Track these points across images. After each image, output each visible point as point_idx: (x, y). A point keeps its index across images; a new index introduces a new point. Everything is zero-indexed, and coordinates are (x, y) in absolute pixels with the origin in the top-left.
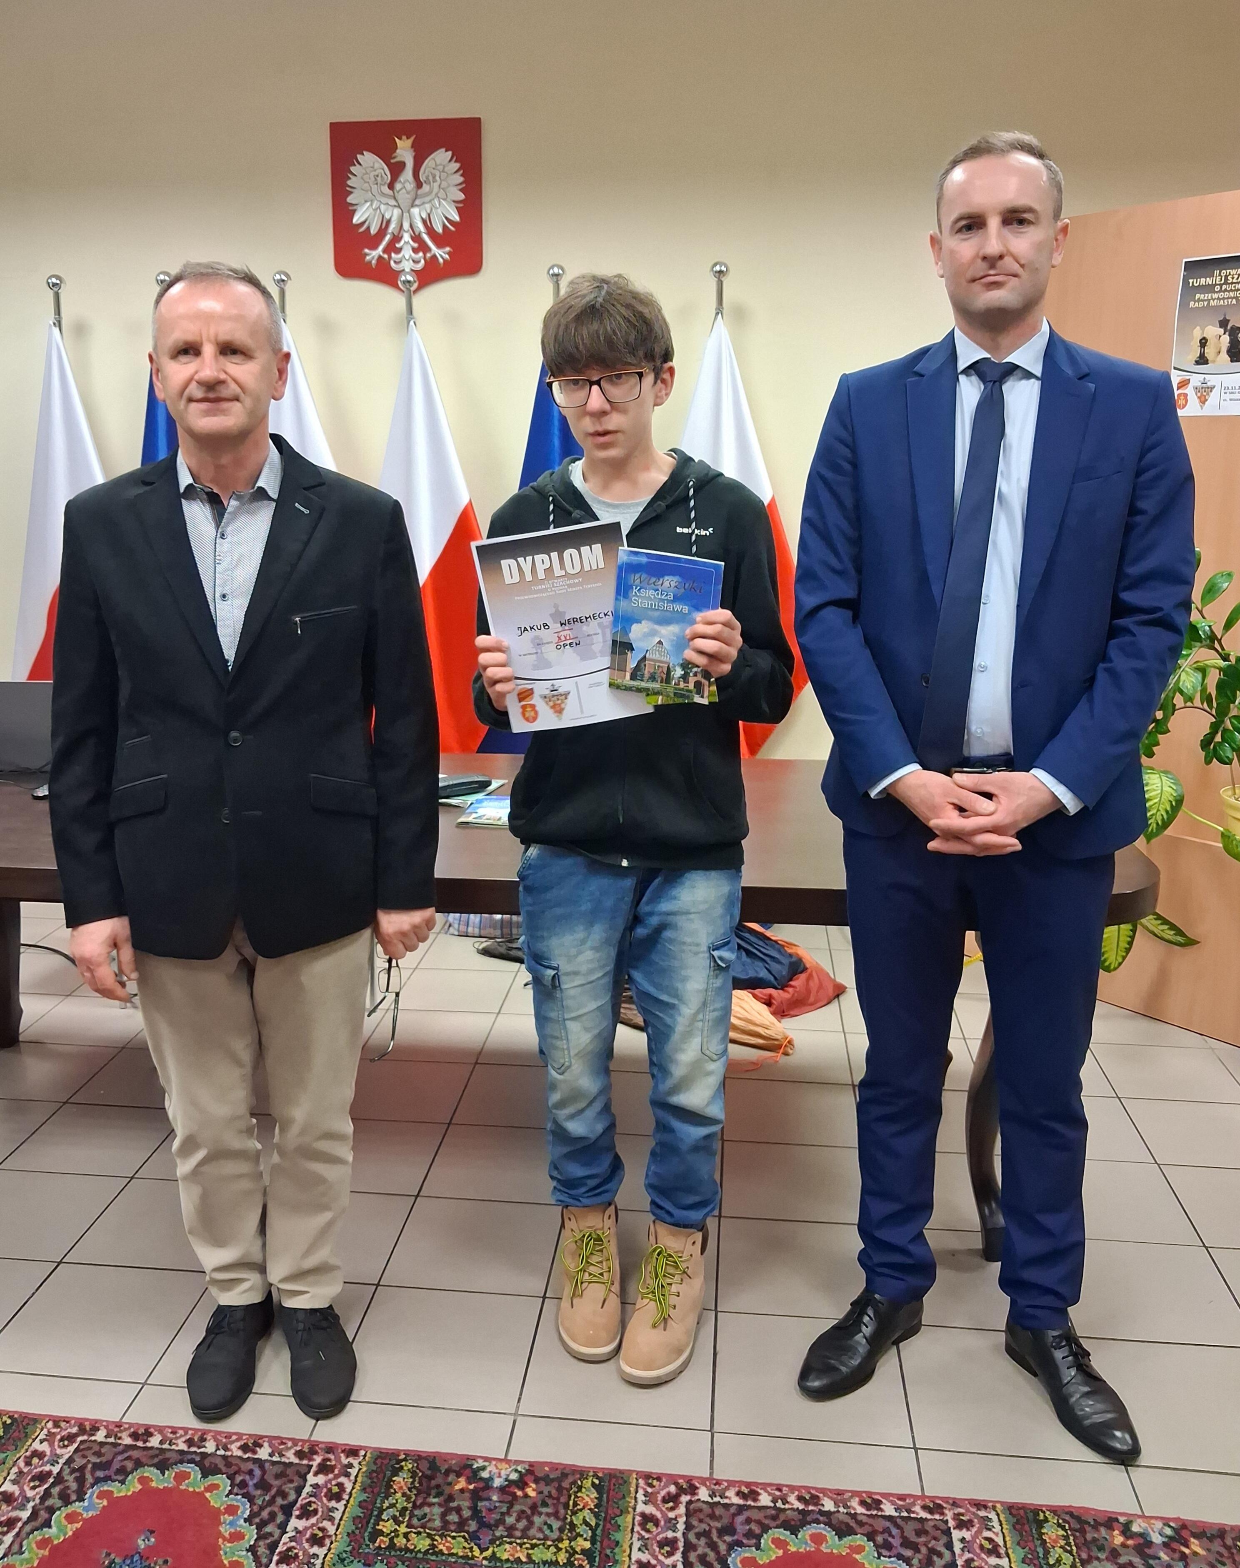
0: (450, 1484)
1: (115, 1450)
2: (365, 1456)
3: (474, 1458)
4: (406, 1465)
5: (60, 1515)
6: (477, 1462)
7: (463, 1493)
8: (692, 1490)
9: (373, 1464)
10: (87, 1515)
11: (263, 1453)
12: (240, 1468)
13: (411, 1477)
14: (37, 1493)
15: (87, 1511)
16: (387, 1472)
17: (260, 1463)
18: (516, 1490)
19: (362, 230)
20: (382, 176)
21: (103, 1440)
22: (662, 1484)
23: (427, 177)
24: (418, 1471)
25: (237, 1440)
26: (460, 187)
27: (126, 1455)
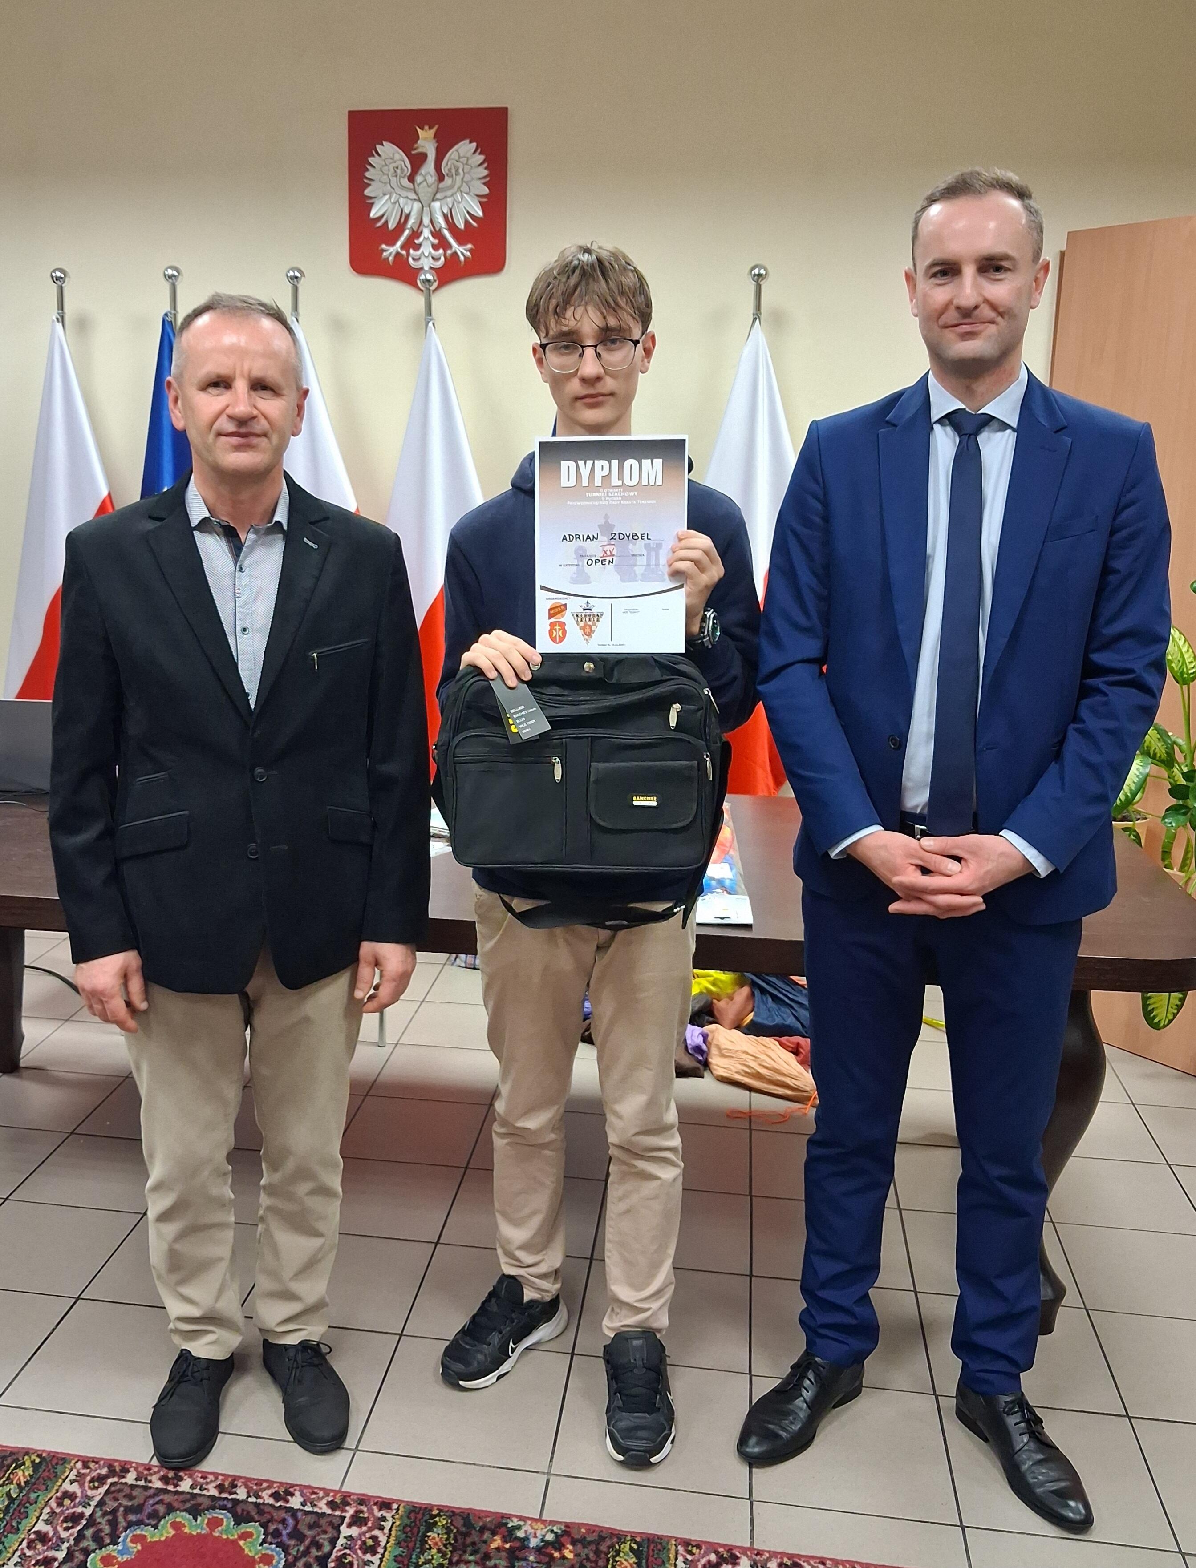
0: (485, 1542)
1: (146, 1493)
2: (398, 1509)
3: (509, 1517)
4: (440, 1521)
5: (95, 1557)
6: (512, 1521)
7: (499, 1552)
8: (734, 1560)
9: (406, 1518)
10: (122, 1559)
11: (295, 1502)
12: (272, 1517)
13: (446, 1533)
14: (71, 1535)
15: (122, 1555)
16: (422, 1527)
17: (292, 1512)
18: (553, 1552)
19: (379, 224)
20: (402, 168)
21: (134, 1483)
22: (702, 1552)
23: (450, 170)
24: (452, 1527)
25: (268, 1488)
26: (483, 181)
27: (157, 1499)
